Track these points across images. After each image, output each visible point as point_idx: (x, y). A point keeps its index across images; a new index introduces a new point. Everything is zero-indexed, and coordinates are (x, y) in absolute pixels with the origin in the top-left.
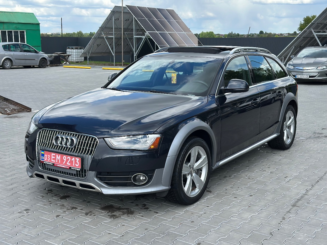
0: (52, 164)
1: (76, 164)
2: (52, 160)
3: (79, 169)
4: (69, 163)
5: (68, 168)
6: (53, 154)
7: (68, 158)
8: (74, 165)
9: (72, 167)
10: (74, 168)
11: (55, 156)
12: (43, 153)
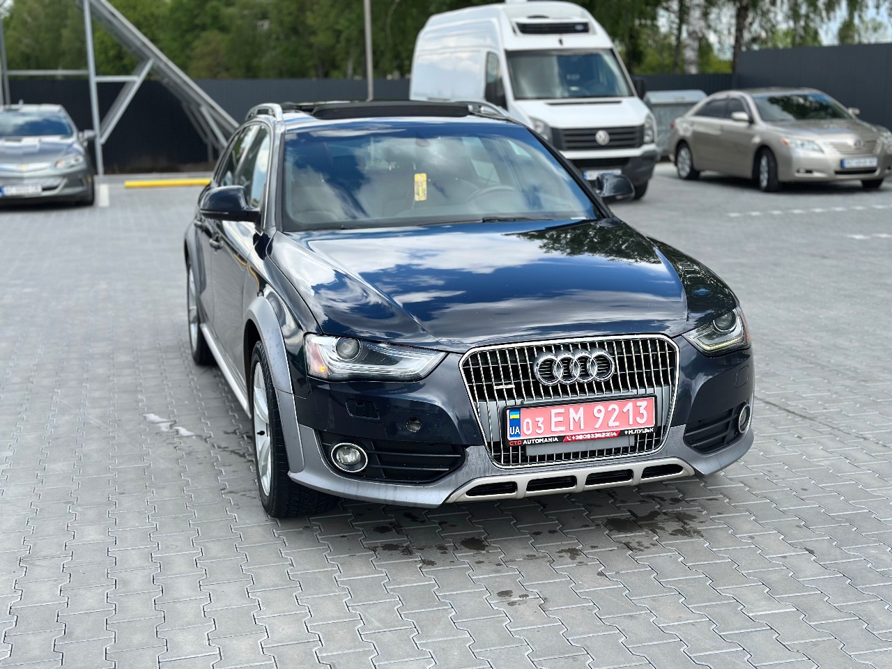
0: (556, 439)
1: (638, 419)
2: (554, 429)
3: (648, 428)
4: (614, 421)
5: (615, 434)
6: (555, 410)
7: (610, 409)
8: (631, 423)
9: (628, 430)
10: (634, 430)
11: (566, 415)
12: (516, 416)
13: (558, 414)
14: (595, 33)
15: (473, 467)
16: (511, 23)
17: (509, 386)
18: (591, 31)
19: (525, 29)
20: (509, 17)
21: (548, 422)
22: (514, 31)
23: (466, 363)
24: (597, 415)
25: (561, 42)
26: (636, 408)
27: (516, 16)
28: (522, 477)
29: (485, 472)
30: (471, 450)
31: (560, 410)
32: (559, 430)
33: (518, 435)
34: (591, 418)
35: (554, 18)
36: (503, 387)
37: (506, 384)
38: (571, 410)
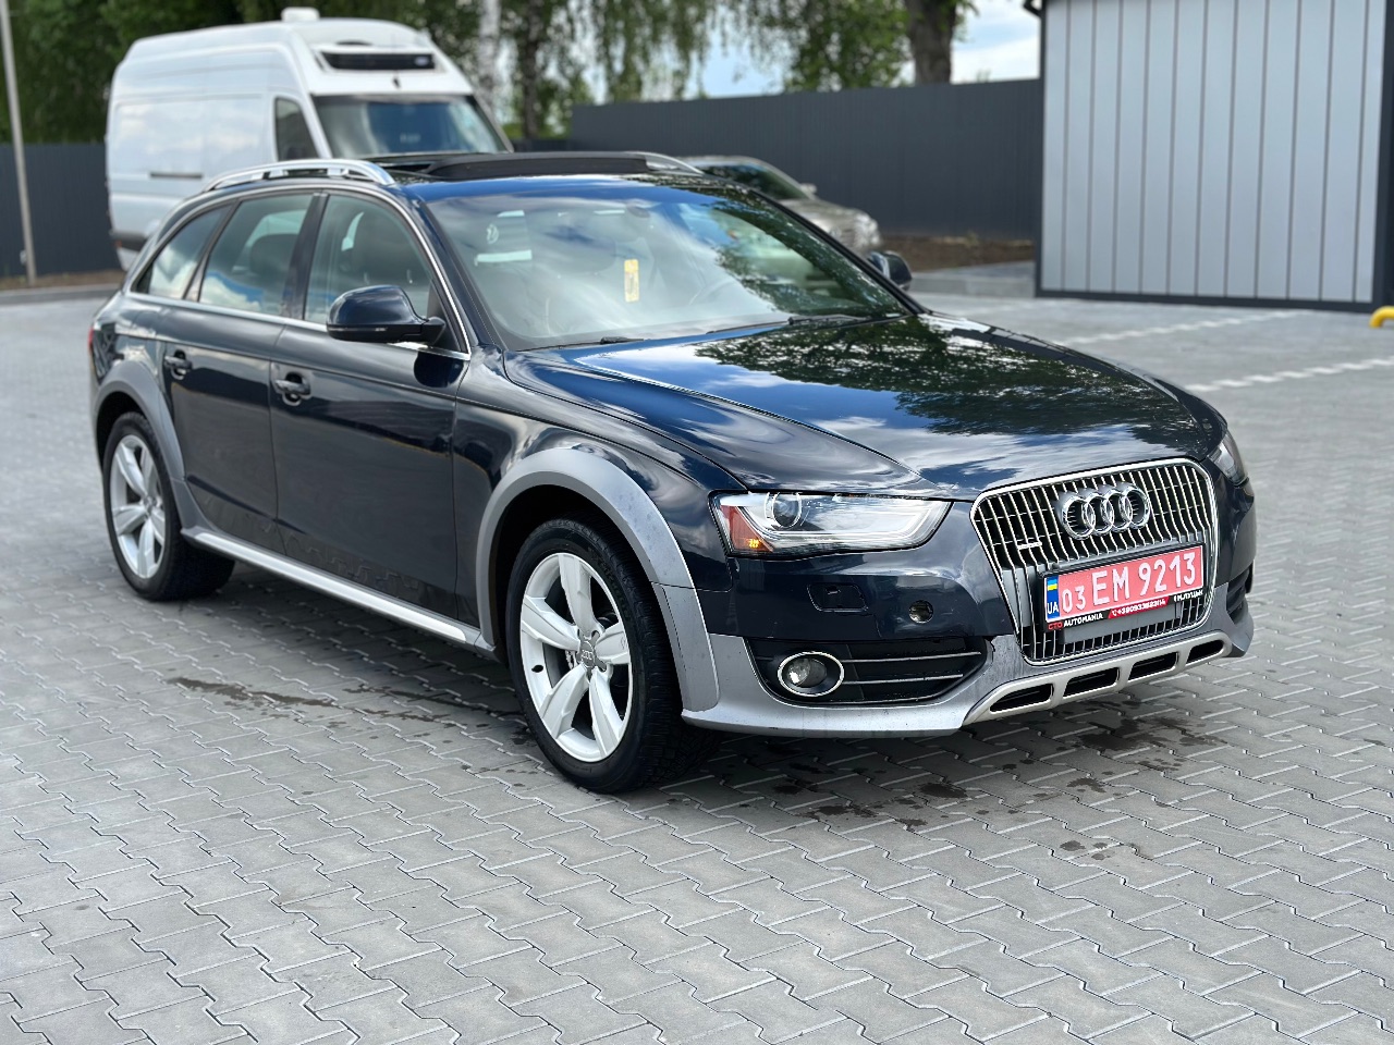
1: (1186, 578)
2: (1097, 601)
5: (1164, 602)
6: (1097, 574)
8: (1179, 585)
11: (1108, 579)
13: (1100, 580)
14: (443, 70)
15: (1001, 667)
16: (312, 51)
17: (1034, 545)
18: (438, 67)
19: (337, 62)
20: (308, 43)
21: (1089, 593)
22: (321, 66)
23: (977, 516)
24: (1143, 576)
25: (396, 82)
26: (1184, 562)
27: (318, 42)
28: (1059, 676)
29: (1015, 673)
30: (999, 641)
31: (1103, 573)
32: (1102, 602)
33: (1057, 614)
34: (1136, 581)
35: (379, 46)
36: (1029, 546)
37: (1030, 541)
38: (1115, 572)
